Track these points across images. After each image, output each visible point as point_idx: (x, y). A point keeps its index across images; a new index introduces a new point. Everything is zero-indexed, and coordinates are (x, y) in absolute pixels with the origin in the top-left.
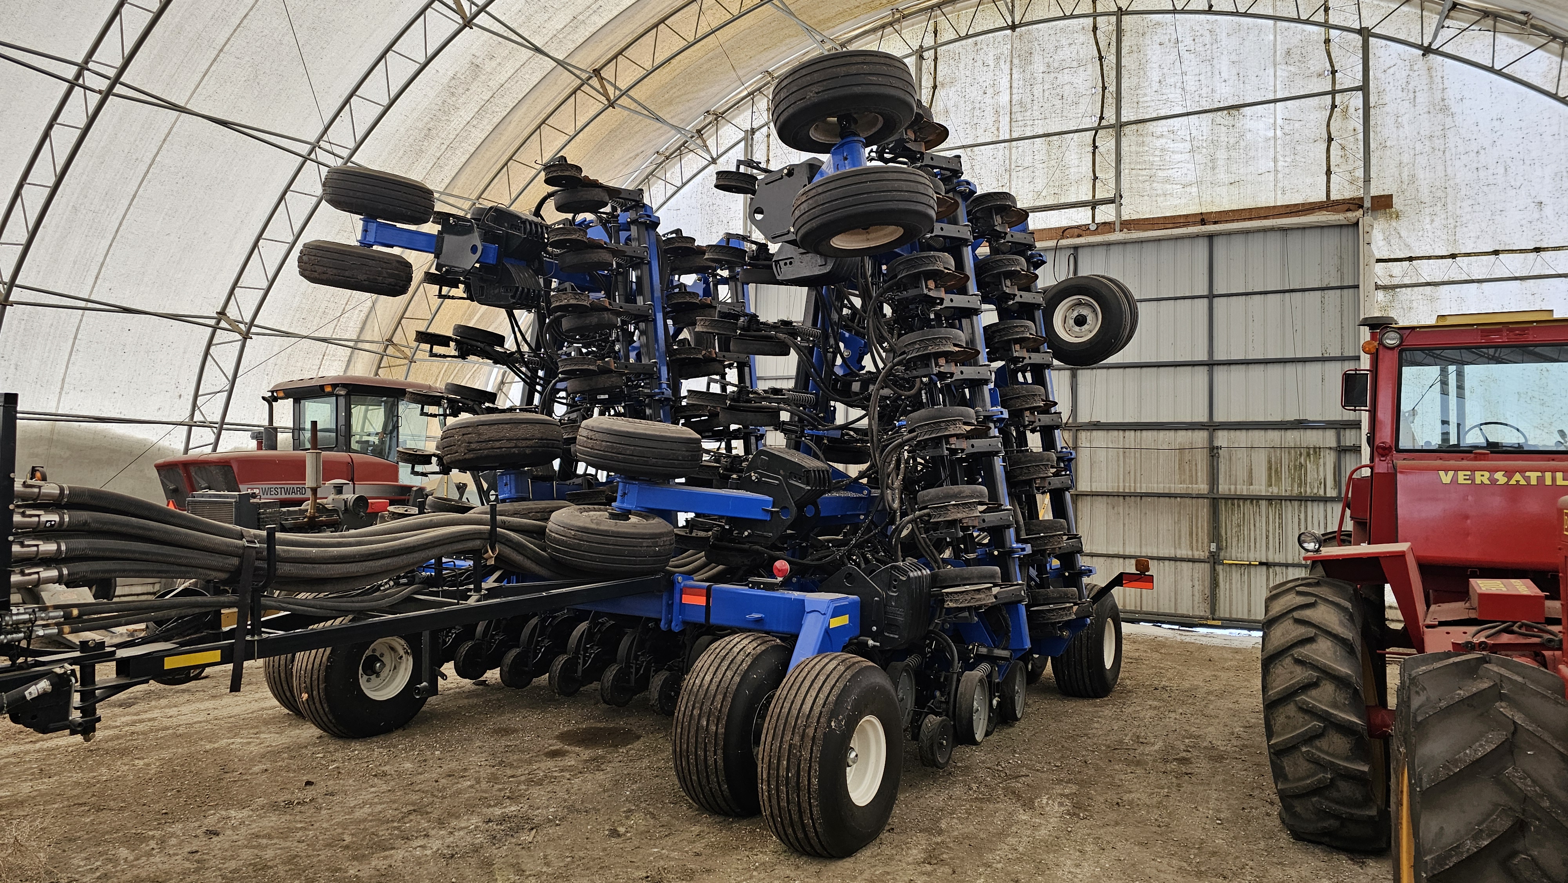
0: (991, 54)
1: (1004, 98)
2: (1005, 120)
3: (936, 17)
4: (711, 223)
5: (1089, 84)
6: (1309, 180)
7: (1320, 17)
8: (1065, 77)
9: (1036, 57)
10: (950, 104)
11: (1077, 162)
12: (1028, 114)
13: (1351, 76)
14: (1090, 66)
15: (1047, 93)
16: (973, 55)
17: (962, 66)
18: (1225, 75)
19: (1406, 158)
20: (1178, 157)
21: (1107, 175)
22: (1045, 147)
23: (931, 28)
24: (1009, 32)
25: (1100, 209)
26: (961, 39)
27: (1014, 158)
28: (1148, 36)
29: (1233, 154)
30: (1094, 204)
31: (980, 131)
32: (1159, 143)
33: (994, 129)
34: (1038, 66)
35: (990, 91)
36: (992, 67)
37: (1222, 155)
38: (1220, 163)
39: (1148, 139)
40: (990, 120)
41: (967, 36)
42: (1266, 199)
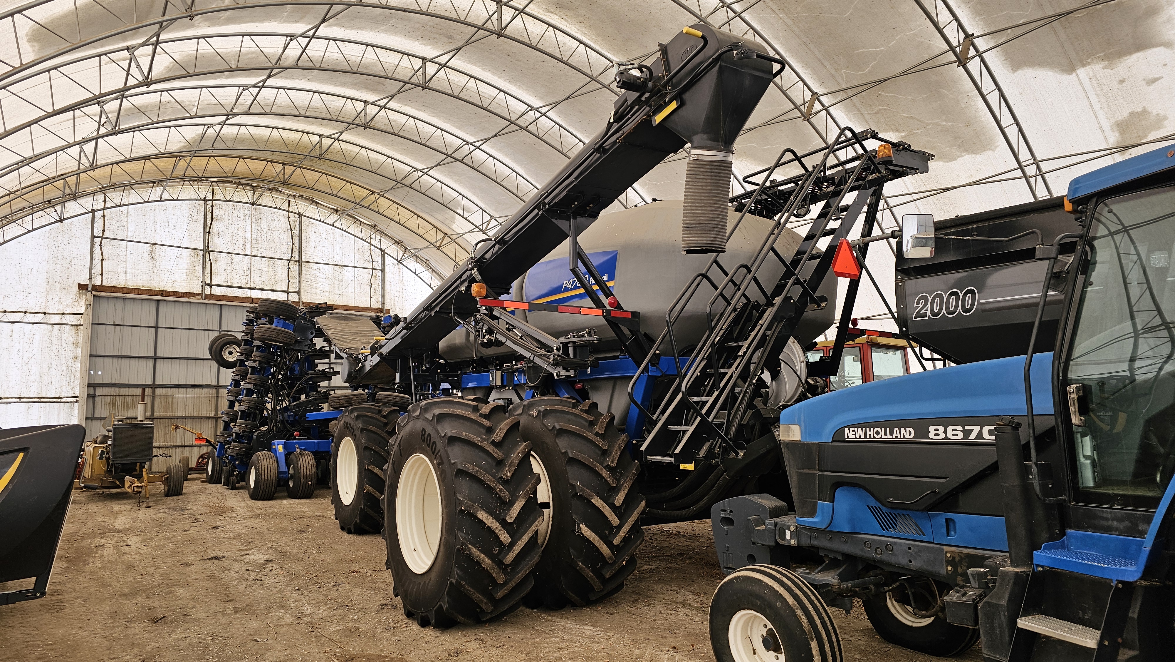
0: (241, 213)
1: (248, 235)
2: (248, 246)
3: (214, 186)
4: (57, 258)
5: (286, 240)
6: (365, 299)
7: (368, 240)
8: (276, 234)
9: (263, 221)
10: (221, 230)
11: (281, 273)
12: (260, 245)
13: (378, 265)
14: (286, 232)
15: (268, 239)
16: (232, 210)
17: (226, 214)
18: (338, 252)
19: (393, 297)
20: (321, 280)
21: (295, 281)
22: (267, 262)
23: (211, 190)
24: (250, 206)
25: (290, 295)
26: (226, 201)
27: (252, 264)
28: (310, 227)
29: (341, 283)
30: (288, 292)
31: (236, 247)
32: (314, 272)
33: (243, 248)
34: (264, 225)
35: (241, 230)
36: (242, 219)
37: (337, 283)
38: (336, 286)
39: (310, 270)
40: (241, 244)
41: (230, 201)
42: (351, 303)
